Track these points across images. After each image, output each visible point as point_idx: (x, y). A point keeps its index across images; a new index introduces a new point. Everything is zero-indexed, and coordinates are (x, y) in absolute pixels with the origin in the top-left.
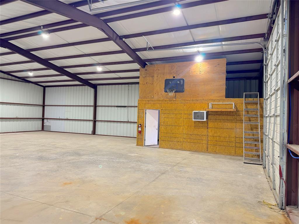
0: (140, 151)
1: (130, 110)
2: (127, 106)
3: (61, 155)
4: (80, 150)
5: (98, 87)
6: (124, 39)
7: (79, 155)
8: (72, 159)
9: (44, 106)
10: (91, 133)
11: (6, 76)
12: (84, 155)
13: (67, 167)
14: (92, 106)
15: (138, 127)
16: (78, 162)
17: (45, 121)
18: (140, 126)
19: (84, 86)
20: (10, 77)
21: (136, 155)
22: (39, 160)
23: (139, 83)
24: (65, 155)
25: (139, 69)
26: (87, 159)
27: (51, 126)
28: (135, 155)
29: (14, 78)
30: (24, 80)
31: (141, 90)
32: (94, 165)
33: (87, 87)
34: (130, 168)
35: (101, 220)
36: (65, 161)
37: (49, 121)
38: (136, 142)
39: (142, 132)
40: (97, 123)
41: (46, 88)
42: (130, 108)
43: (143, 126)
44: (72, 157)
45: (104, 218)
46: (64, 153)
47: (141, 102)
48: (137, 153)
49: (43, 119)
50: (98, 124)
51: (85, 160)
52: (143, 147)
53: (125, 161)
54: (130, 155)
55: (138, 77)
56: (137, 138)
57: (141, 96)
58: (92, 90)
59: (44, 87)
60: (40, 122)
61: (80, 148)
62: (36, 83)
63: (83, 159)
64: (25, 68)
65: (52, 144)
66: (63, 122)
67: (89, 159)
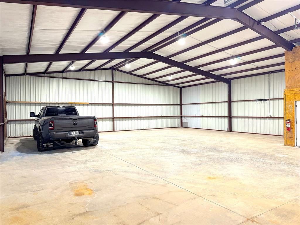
0: (292, 152)
1: (272, 104)
2: (269, 99)
3: (201, 150)
4: (219, 146)
5: (232, 81)
6: (263, 23)
7: (219, 151)
8: (212, 155)
9: (181, 105)
10: (227, 130)
11: (152, 82)
12: (223, 151)
13: (209, 162)
14: (226, 102)
15: (286, 123)
16: (219, 158)
17: (183, 118)
18: (288, 122)
19: (217, 82)
20: (155, 83)
21: (286, 156)
22: (182, 153)
23: (284, 69)
24: (205, 150)
25: (284, 53)
26: (227, 156)
27: (188, 123)
28: (284, 156)
29: (158, 83)
30: (165, 84)
31: (287, 78)
32: (236, 162)
33: (220, 83)
34: (280, 170)
35: (253, 221)
36: (206, 156)
37: (186, 118)
38: (284, 141)
39: (291, 130)
40: (233, 119)
41: (182, 88)
42: (272, 101)
43: (293, 122)
44: (212, 153)
45: (256, 221)
46: (204, 148)
47: (288, 93)
48: (286, 154)
49: (181, 117)
50: (234, 121)
51: (225, 157)
52: (294, 147)
53: (272, 162)
54: (278, 155)
55: (283, 63)
56: (285, 136)
57: (288, 86)
58: (226, 85)
59: (181, 88)
60: (179, 120)
61: (218, 145)
62: (174, 85)
63: (223, 156)
64: (166, 73)
65: (191, 139)
66: (199, 119)
67: (229, 156)
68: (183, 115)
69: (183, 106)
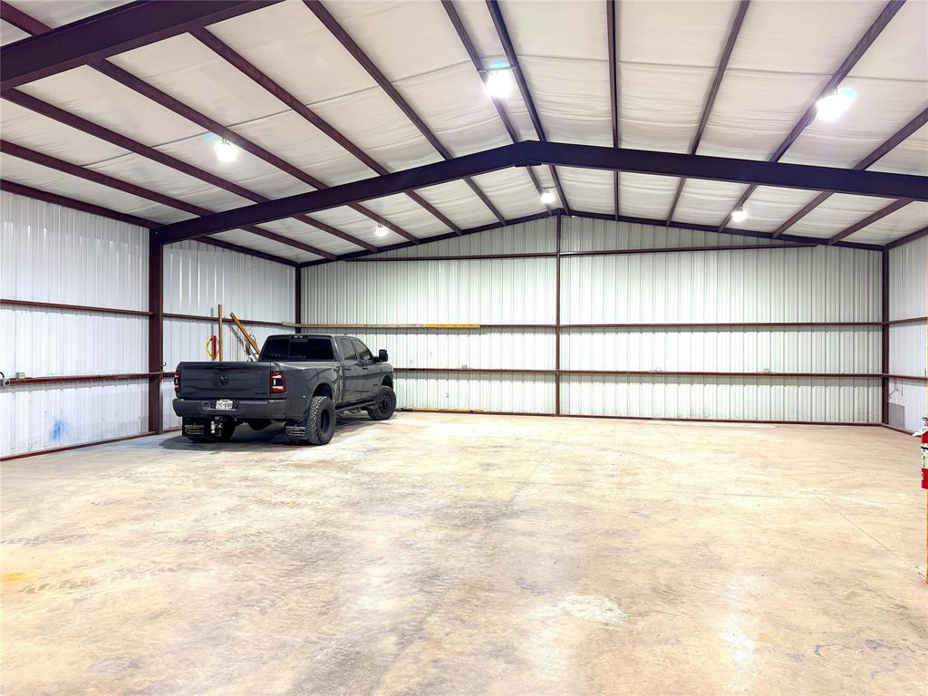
9: (885, 326)
11: (726, 238)
17: (893, 386)
20: (739, 239)
27: (904, 408)
30: (790, 240)
37: (899, 385)
41: (891, 251)
49: (884, 379)
60: (876, 392)
68: (891, 373)
69: (892, 331)
